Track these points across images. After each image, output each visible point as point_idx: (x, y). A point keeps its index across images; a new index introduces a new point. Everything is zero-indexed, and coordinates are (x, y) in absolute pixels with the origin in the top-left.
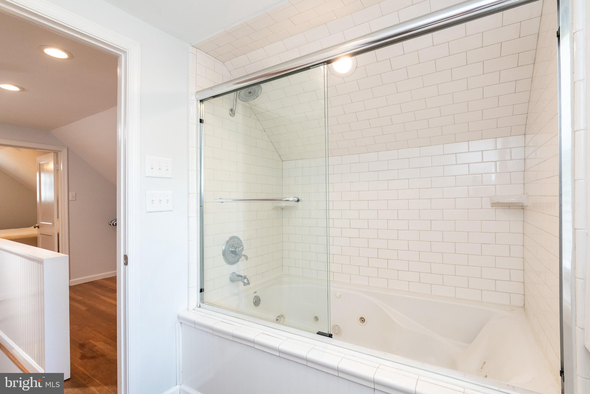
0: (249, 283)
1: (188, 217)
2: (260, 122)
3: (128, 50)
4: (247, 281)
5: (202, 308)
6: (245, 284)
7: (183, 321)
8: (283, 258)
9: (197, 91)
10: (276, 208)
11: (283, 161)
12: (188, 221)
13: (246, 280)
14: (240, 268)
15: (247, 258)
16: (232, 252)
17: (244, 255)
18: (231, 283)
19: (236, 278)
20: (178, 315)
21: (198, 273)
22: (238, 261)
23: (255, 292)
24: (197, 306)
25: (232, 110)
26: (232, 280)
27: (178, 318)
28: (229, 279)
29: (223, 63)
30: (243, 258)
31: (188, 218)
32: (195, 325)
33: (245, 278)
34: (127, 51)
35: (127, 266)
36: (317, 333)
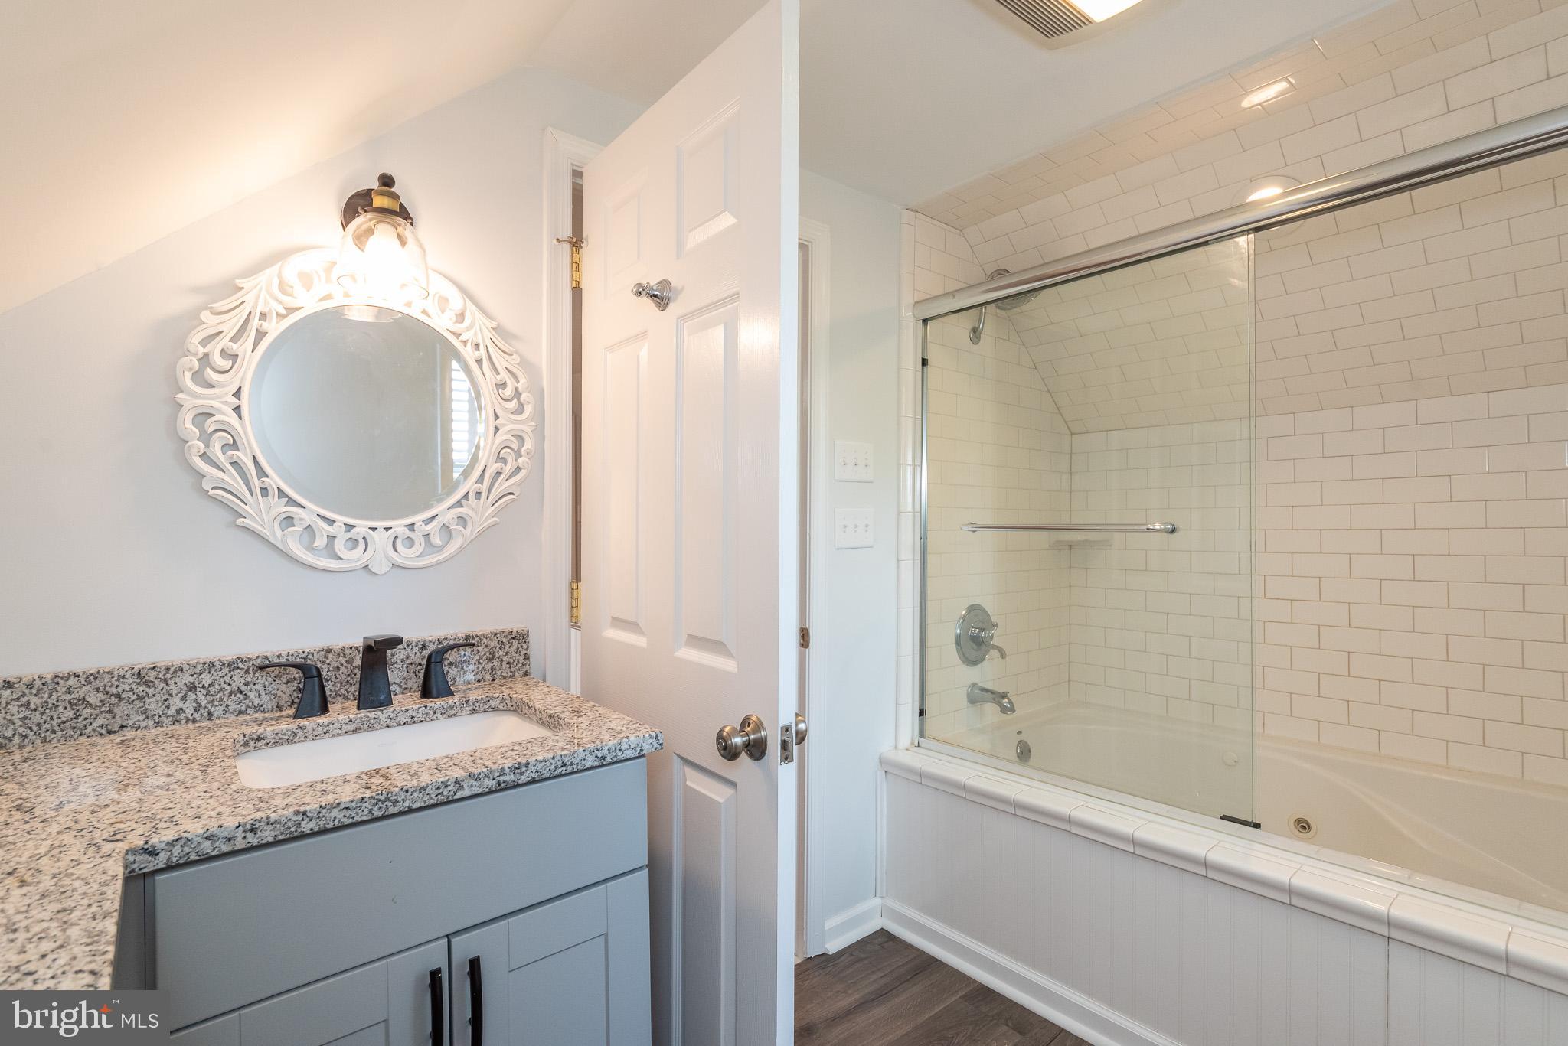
0: (1012, 710)
1: (898, 560)
2: (1026, 348)
3: (811, 242)
4: (1009, 703)
5: (924, 748)
6: (1004, 710)
7: (889, 768)
8: (1070, 662)
9: (916, 300)
10: (1057, 546)
11: (1072, 434)
12: (898, 567)
13: (1006, 700)
14: (987, 673)
15: (1003, 655)
16: (973, 639)
17: (999, 649)
18: (970, 705)
19: (979, 696)
20: (880, 756)
21: (914, 676)
22: (983, 659)
23: (1019, 733)
24: (912, 743)
25: (975, 330)
26: (973, 701)
27: (880, 762)
28: (966, 697)
29: (961, 230)
30: (994, 653)
31: (898, 563)
32: (922, 778)
33: (1004, 696)
34: (810, 244)
35: (807, 650)
36: (1221, 818)
